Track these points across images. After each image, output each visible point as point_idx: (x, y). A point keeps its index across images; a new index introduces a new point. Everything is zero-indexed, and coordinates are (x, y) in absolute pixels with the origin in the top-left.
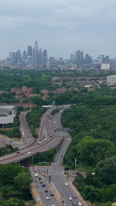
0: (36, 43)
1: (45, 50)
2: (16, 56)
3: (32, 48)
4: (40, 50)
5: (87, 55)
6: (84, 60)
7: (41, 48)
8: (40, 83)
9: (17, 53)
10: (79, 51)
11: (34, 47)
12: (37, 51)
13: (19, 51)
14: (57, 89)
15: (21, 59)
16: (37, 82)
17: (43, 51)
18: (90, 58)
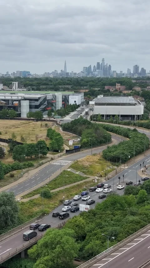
0: (103, 60)
1: (110, 65)
2: (88, 69)
3: (100, 64)
4: (106, 66)
5: (143, 69)
6: (139, 72)
7: (107, 64)
8: (127, 83)
9: (89, 67)
10: (137, 65)
11: (102, 63)
12: (104, 66)
13: (90, 66)
14: (148, 87)
15: (92, 72)
16: (124, 82)
17: (108, 66)
18: (145, 71)
